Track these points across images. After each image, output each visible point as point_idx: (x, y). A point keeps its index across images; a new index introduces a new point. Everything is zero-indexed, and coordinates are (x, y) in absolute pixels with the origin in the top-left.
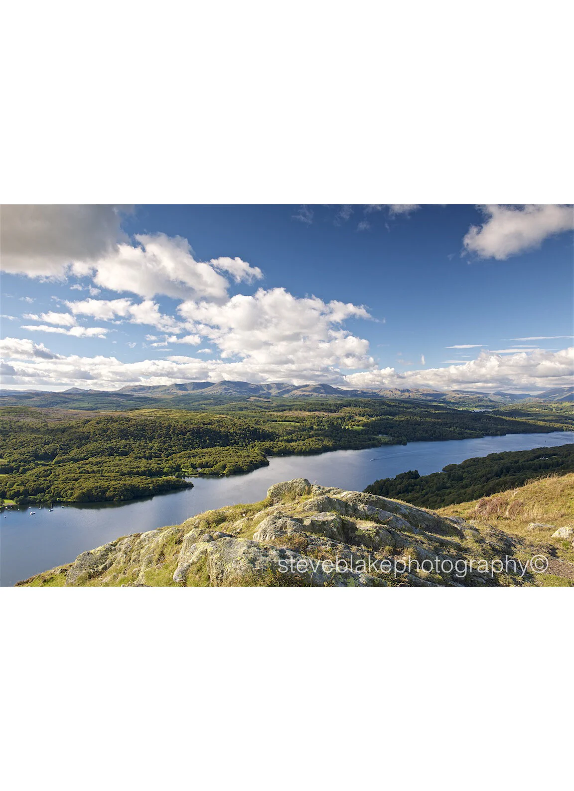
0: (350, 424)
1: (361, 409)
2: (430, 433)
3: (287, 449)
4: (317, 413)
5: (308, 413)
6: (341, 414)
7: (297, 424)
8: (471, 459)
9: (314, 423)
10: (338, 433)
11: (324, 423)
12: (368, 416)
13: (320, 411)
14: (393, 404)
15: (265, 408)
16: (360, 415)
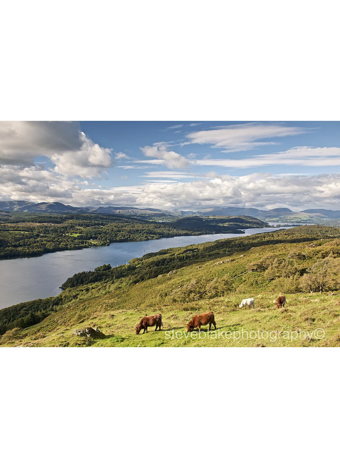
0: (70, 232)
1: (80, 221)
2: (126, 237)
3: (13, 252)
4: (45, 224)
5: (38, 224)
6: (65, 224)
7: (26, 233)
8: (148, 254)
9: (42, 231)
10: (59, 239)
11: (50, 231)
12: (85, 226)
13: (48, 222)
14: (105, 217)
15: (4, 221)
16: (79, 225)
